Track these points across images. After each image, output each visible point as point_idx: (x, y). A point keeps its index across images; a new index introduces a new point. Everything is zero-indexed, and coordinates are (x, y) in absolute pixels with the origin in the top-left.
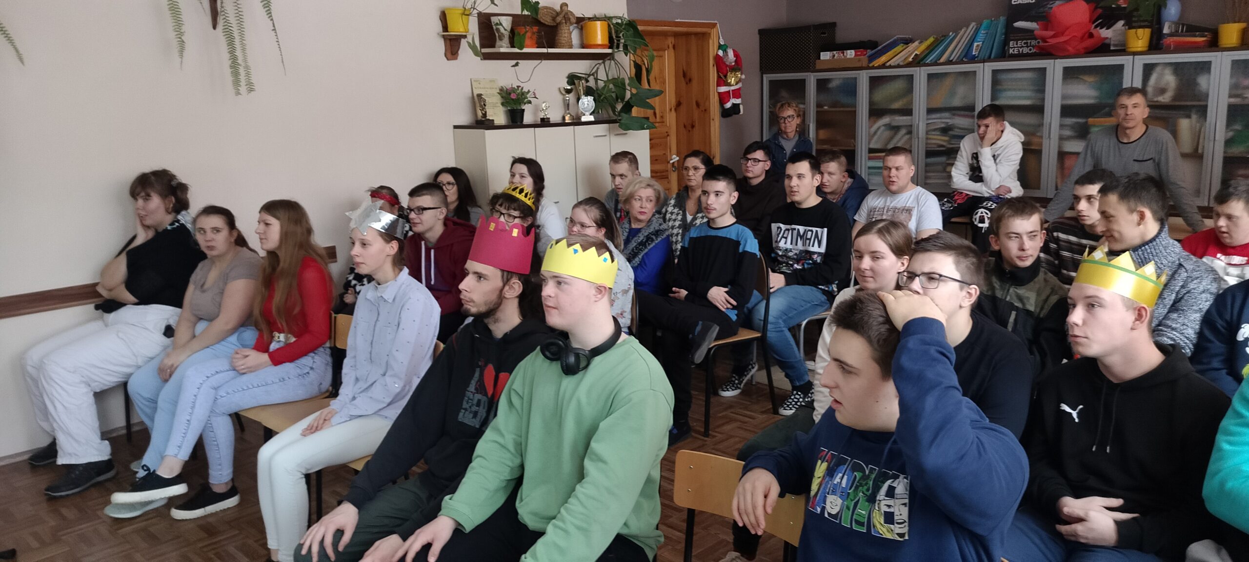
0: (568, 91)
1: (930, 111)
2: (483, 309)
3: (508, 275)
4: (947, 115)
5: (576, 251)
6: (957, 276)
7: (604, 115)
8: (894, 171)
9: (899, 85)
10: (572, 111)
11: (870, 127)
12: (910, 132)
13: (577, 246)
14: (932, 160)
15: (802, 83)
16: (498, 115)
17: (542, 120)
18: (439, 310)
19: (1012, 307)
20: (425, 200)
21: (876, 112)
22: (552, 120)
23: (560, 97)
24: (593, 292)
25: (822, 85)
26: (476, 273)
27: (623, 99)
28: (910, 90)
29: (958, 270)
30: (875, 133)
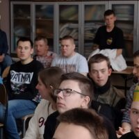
1: (86, 22)
4: (93, 24)
6: (80, 91)
8: (65, 47)
9: (72, 10)
11: (60, 28)
12: (77, 31)
14: (87, 44)
15: (29, 7)
19: (100, 104)
21: (62, 22)
25: (38, 8)
28: (77, 12)
29: (80, 88)
30: (62, 31)
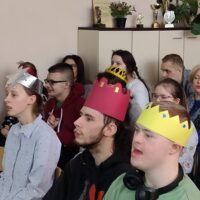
0: (157, 7)
2: (88, 141)
3: (108, 118)
5: (164, 116)
7: (180, 24)
10: (159, 20)
13: (166, 113)
16: (108, 21)
17: (138, 26)
18: (60, 144)
20: (57, 76)
22: (145, 26)
23: (151, 11)
24: (171, 147)
26: (87, 115)
27: (195, 14)
